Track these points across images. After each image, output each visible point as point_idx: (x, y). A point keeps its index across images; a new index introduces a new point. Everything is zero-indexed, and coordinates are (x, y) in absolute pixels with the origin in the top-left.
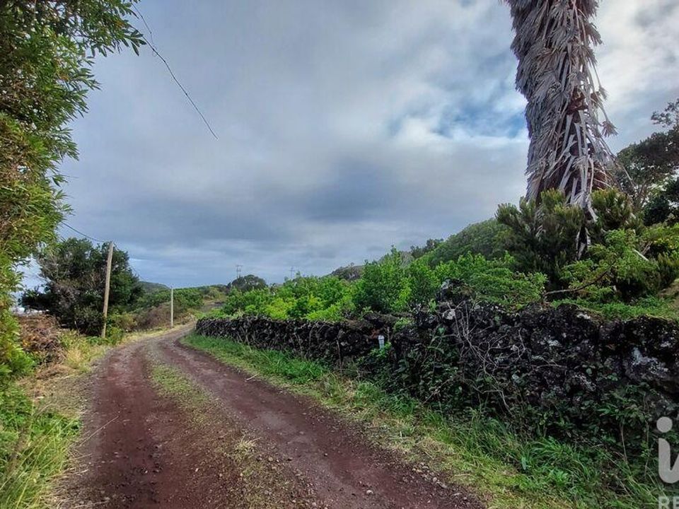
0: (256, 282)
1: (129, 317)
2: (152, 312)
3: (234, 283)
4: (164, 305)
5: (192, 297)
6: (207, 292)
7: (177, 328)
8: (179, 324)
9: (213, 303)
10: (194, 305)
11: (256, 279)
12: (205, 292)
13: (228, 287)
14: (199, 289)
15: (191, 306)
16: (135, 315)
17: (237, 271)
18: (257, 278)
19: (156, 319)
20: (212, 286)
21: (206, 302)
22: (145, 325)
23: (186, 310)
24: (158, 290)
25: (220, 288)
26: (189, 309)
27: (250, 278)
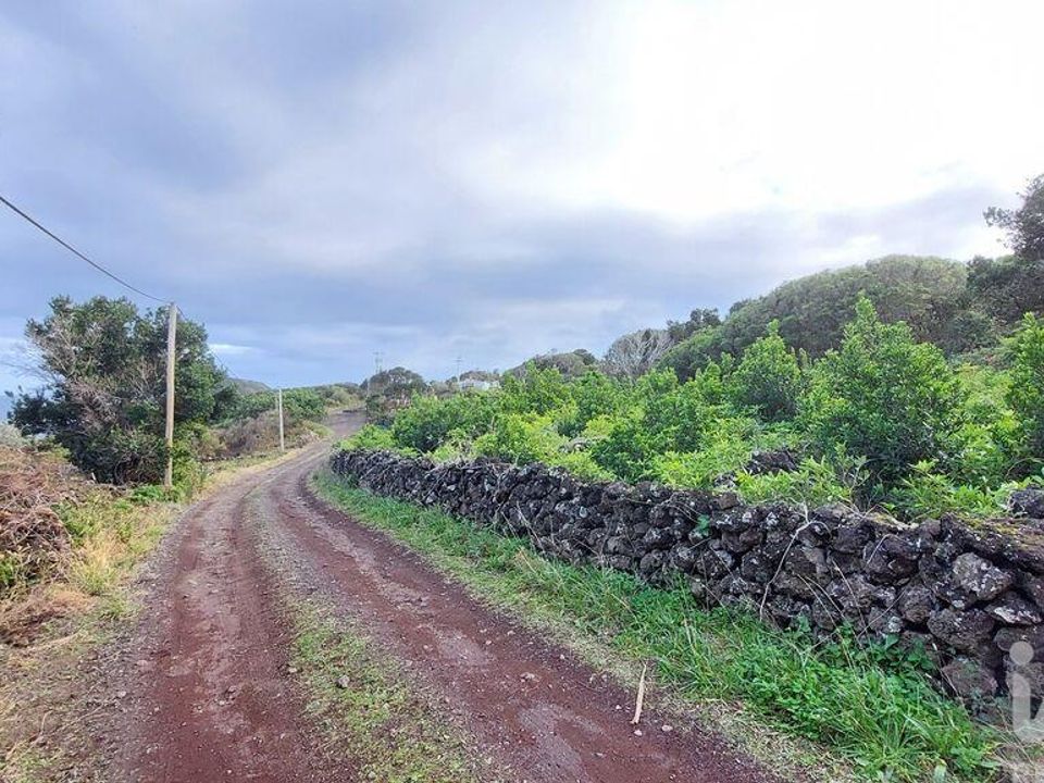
0: (408, 379)
1: (211, 434)
2: (248, 427)
3: (374, 379)
4: (265, 416)
5: (308, 403)
6: (329, 394)
7: (292, 453)
8: (293, 447)
9: (341, 412)
10: (312, 416)
11: (407, 374)
12: (327, 393)
13: (364, 386)
14: (317, 389)
15: (307, 417)
16: (221, 432)
17: (377, 361)
18: (408, 372)
19: (255, 437)
20: (336, 385)
21: (330, 410)
22: (238, 448)
23: (301, 423)
24: (254, 392)
25: (350, 389)
26: (304, 422)
27: (398, 372)
